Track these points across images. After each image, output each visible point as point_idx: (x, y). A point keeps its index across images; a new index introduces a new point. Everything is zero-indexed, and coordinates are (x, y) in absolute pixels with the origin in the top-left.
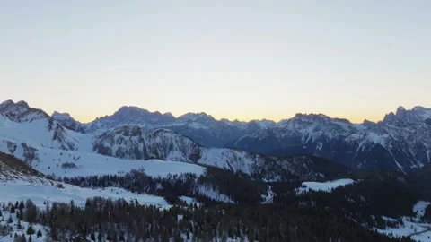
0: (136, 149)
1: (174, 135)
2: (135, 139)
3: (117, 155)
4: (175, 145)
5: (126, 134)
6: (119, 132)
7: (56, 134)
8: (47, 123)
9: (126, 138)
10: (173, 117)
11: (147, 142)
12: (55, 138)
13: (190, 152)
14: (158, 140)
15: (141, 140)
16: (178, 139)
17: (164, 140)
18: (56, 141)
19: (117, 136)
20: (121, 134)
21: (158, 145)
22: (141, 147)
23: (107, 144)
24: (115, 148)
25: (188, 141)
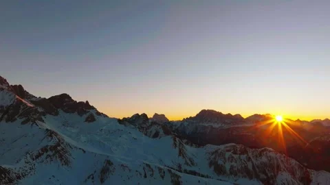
0: (246, 167)
1: (279, 154)
2: (244, 157)
3: (231, 173)
4: (282, 166)
5: (235, 153)
6: (229, 151)
7: (180, 151)
8: (172, 141)
9: (236, 156)
10: (242, 118)
11: (254, 161)
12: (180, 155)
13: (299, 174)
14: (264, 159)
15: (249, 159)
16: (283, 159)
17: (270, 159)
18: (181, 157)
19: (228, 155)
20: (230, 153)
21: (265, 165)
22: (250, 166)
23: (220, 162)
24: (228, 166)
25: (293, 162)
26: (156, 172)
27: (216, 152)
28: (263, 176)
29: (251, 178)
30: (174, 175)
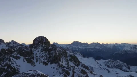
0: (115, 66)
2: (113, 63)
3: (112, 67)
4: (123, 65)
5: (111, 62)
9: (112, 63)
10: (88, 44)
12: (98, 63)
13: (127, 67)
14: (118, 63)
15: (115, 64)
16: (123, 63)
17: (120, 63)
19: (109, 63)
21: (119, 65)
23: (108, 65)
24: (110, 66)
25: (125, 64)
26: (103, 69)
27: (106, 62)
28: (119, 68)
29: (117, 68)
30: (107, 69)
